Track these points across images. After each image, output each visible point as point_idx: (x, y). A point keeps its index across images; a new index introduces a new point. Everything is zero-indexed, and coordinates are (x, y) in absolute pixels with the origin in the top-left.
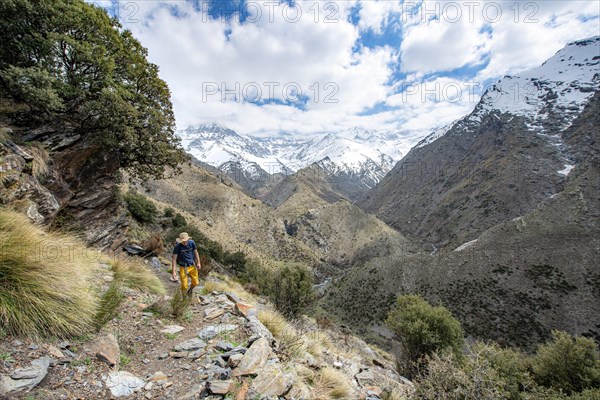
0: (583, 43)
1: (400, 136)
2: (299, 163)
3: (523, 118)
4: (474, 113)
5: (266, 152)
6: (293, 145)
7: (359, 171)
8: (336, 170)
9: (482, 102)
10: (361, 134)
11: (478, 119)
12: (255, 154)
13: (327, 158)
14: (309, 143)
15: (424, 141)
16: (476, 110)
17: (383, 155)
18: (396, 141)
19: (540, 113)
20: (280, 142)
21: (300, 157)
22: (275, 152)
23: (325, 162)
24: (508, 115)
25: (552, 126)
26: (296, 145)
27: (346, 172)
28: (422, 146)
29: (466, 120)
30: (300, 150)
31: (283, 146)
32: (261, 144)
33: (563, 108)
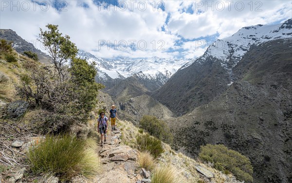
0: (247, 28)
1: (175, 62)
2: (128, 73)
3: (221, 60)
4: (204, 56)
5: (111, 67)
6: (124, 64)
7: (156, 78)
8: (145, 78)
9: (207, 51)
10: (157, 60)
11: (205, 59)
12: (105, 68)
13: (141, 72)
14: (133, 64)
15: (184, 66)
16: (204, 55)
17: (167, 71)
18: (173, 64)
19: (227, 58)
20: (118, 62)
21: (128, 70)
22: (116, 67)
23: (140, 74)
24: (215, 58)
25: (229, 65)
26: (126, 64)
27: (150, 79)
28: (183, 68)
29: (200, 59)
30: (128, 67)
31: (120, 64)
32: (108, 63)
33: (235, 57)
